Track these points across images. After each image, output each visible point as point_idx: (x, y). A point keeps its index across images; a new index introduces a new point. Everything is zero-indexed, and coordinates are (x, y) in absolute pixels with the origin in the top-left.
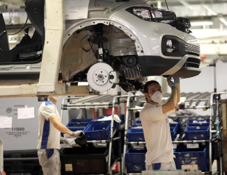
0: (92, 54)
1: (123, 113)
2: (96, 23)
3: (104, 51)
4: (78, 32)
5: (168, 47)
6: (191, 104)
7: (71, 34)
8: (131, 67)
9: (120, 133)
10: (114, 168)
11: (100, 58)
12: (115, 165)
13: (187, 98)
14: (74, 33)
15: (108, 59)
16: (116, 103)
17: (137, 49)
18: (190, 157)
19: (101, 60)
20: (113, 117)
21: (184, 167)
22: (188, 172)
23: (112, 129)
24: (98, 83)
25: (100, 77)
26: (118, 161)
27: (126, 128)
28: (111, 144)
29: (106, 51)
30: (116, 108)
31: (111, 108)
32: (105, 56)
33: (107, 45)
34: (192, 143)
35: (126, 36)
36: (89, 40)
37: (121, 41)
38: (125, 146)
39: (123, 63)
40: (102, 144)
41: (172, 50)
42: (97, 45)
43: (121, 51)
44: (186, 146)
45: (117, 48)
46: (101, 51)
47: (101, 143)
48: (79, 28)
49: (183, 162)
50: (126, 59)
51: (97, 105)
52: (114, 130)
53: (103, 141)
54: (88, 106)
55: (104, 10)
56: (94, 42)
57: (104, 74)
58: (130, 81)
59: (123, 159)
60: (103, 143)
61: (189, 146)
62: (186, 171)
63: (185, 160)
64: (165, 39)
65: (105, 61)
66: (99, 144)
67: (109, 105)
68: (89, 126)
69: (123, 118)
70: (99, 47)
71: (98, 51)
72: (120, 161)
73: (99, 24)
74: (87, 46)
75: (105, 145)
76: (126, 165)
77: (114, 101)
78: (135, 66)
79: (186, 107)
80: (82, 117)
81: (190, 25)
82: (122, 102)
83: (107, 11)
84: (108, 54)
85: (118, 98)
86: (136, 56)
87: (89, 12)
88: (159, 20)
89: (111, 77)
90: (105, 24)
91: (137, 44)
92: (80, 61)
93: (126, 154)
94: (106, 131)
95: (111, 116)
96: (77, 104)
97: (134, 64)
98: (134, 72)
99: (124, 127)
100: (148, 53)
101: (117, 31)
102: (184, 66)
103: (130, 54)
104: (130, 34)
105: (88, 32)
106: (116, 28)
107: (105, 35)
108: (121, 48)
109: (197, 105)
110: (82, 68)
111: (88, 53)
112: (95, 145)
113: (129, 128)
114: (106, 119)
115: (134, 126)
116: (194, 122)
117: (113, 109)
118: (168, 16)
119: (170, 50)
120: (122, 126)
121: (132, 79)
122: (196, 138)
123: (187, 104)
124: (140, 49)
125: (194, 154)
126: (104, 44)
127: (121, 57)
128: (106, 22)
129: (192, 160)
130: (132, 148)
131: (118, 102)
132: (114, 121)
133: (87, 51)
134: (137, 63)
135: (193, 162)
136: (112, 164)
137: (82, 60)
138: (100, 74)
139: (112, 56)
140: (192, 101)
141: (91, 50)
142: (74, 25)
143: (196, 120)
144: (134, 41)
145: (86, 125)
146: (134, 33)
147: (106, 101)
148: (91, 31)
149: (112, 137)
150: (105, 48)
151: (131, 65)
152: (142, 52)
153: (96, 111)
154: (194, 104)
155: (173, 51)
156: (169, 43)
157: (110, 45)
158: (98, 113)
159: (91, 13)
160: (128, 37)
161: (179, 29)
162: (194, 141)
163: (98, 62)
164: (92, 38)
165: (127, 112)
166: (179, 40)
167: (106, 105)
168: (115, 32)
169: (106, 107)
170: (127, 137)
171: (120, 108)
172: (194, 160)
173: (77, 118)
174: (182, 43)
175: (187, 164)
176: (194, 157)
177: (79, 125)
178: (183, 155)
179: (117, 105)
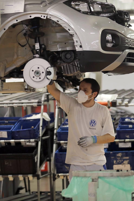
0: (28, 49)
1: (52, 111)
2: (33, 16)
3: (40, 46)
4: (14, 26)
5: (108, 42)
6: (123, 101)
7: (7, 28)
8: (69, 63)
9: (49, 132)
10: (43, 168)
11: (37, 53)
12: (44, 165)
13: (119, 95)
14: (9, 28)
15: (45, 54)
16: (45, 101)
17: (75, 44)
18: (122, 156)
19: (37, 56)
20: (42, 115)
21: (116, 167)
22: (120, 172)
23: (41, 128)
24: (34, 79)
25: (37, 73)
26: (48, 161)
27: (56, 127)
28: (40, 143)
29: (43, 46)
30: (45, 106)
31: (40, 105)
32: (42, 51)
33: (43, 40)
34: (124, 142)
35: (64, 30)
36: (25, 34)
37: (59, 35)
38: (55, 146)
39: (60, 58)
40: (30, 144)
41: (112, 44)
42: (33, 40)
43: (58, 46)
44: (118, 145)
45: (55, 42)
46: (37, 46)
47: (29, 142)
48: (15, 22)
49: (115, 162)
50: (63, 54)
51: (25, 103)
52: (43, 129)
53: (31, 140)
54: (16, 103)
55: (41, 4)
56: (30, 36)
57: (41, 70)
58: (67, 77)
59: (53, 159)
60: (32, 142)
61: (121, 145)
62: (118, 171)
63: (117, 160)
64: (104, 33)
65: (42, 56)
66: (28, 144)
67: (38, 102)
68: (17, 125)
69: (52, 116)
70: (36, 42)
71: (34, 46)
72: (50, 160)
73: (36, 18)
74: (23, 41)
75: (34, 144)
76: (56, 165)
77: (43, 99)
78: (73, 61)
79: (118, 104)
80: (10, 116)
81: (129, 19)
82: (51, 99)
83: (44, 4)
84: (45, 49)
85: (48, 96)
86: (74, 51)
87: (25, 5)
88: (98, 13)
89: (49, 73)
90: (42, 18)
91: (75, 39)
92: (15, 57)
93: (56, 154)
94: (34, 130)
95: (40, 114)
96: (5, 102)
97: (72, 59)
98: (72, 68)
99: (54, 125)
100: (86, 48)
101: (54, 25)
102: (124, 61)
103: (68, 49)
104: (69, 28)
105: (24, 26)
106: (54, 22)
107: (42, 30)
108: (58, 42)
109: (129, 102)
110: (18, 64)
111: (24, 48)
112: (23, 144)
113: (59, 127)
114: (34, 117)
115: (63, 125)
116: (127, 120)
117: (42, 107)
118: (108, 9)
119: (109, 45)
120: (51, 125)
121: (70, 75)
122: (128, 137)
123: (119, 101)
124: (79, 44)
125: (126, 153)
126: (41, 39)
127: (58, 52)
128: (43, 15)
129: (124, 160)
130: (62, 147)
131: (48, 100)
132: (43, 119)
133: (23, 46)
134: (75, 58)
135: (126, 162)
136: (41, 164)
137: (18, 56)
138: (37, 69)
139: (49, 51)
140: (124, 99)
141: (28, 45)
142: (9, 19)
143: (128, 118)
144: (72, 36)
145: (14, 123)
146: (72, 26)
147: (34, 99)
148: (27, 25)
149: (41, 135)
150: (42, 43)
151: (69, 61)
152: (81, 47)
153: (24, 108)
154: (126, 102)
155: (113, 46)
156: (109, 37)
157: (47, 40)
158: (26, 111)
159: (28, 6)
160: (66, 31)
161: (119, 23)
162: (127, 140)
163: (34, 57)
164: (29, 33)
165: (57, 110)
166: (119, 35)
167: (34, 102)
168: (53, 27)
169: (35, 105)
170: (57, 136)
171: (49, 105)
172: (126, 160)
173: (5, 116)
174: (122, 38)
175: (119, 164)
176: (127, 156)
177: (6, 124)
178: (114, 155)
179: (46, 103)
